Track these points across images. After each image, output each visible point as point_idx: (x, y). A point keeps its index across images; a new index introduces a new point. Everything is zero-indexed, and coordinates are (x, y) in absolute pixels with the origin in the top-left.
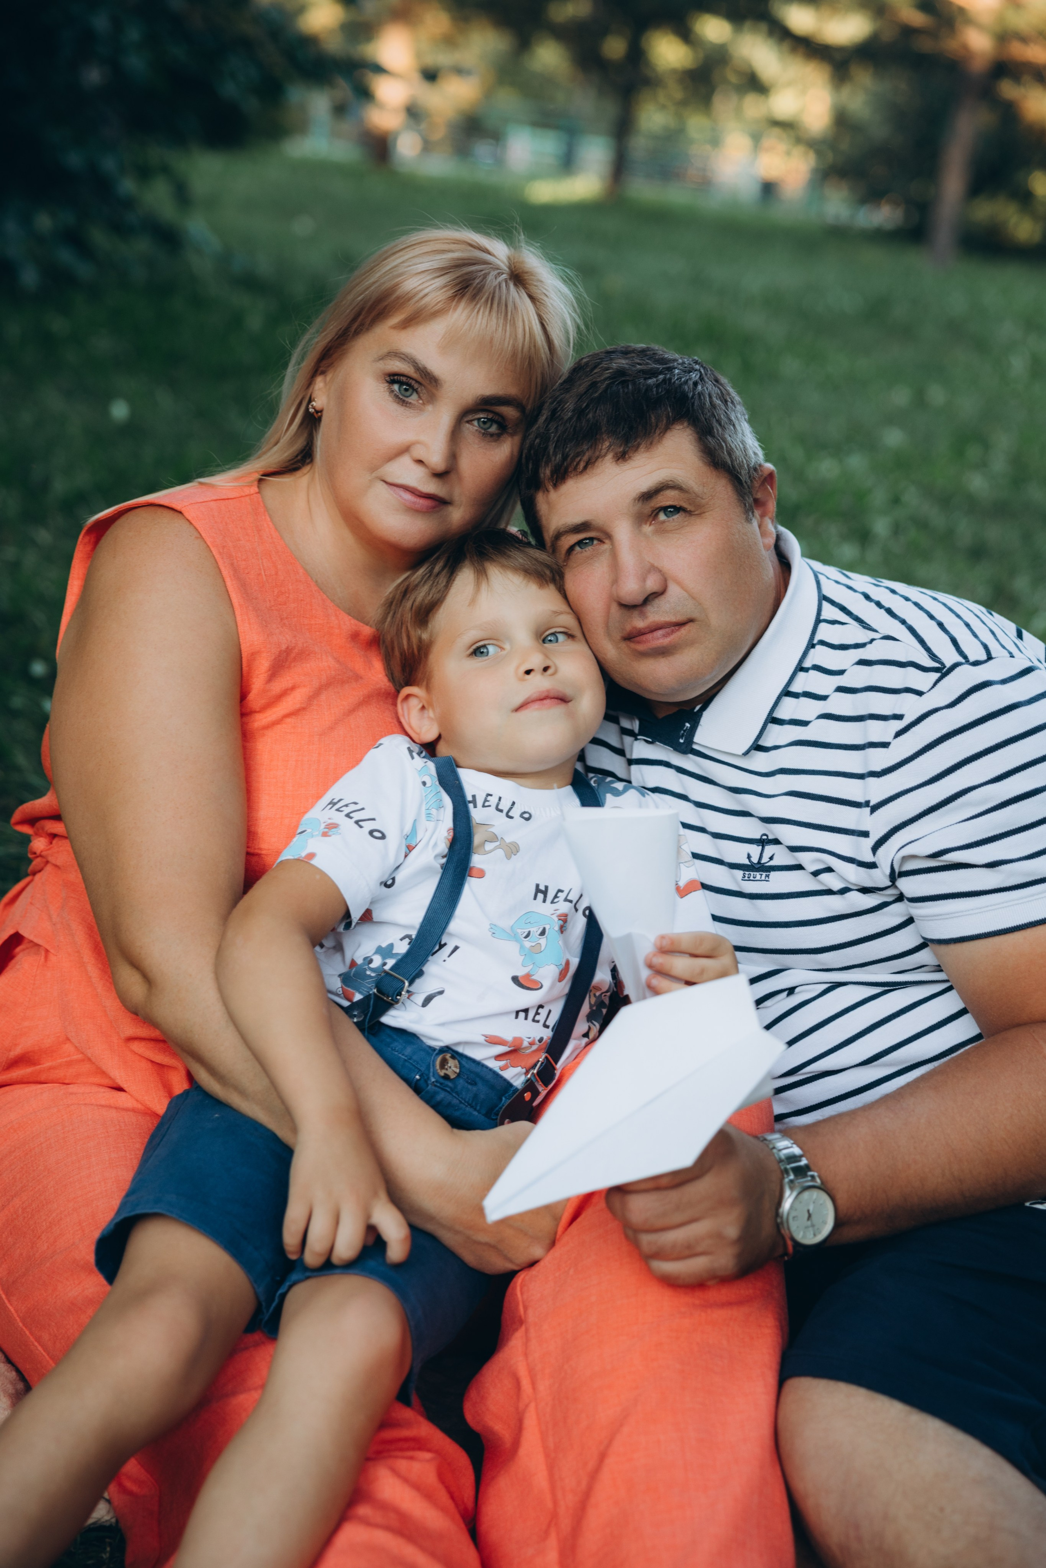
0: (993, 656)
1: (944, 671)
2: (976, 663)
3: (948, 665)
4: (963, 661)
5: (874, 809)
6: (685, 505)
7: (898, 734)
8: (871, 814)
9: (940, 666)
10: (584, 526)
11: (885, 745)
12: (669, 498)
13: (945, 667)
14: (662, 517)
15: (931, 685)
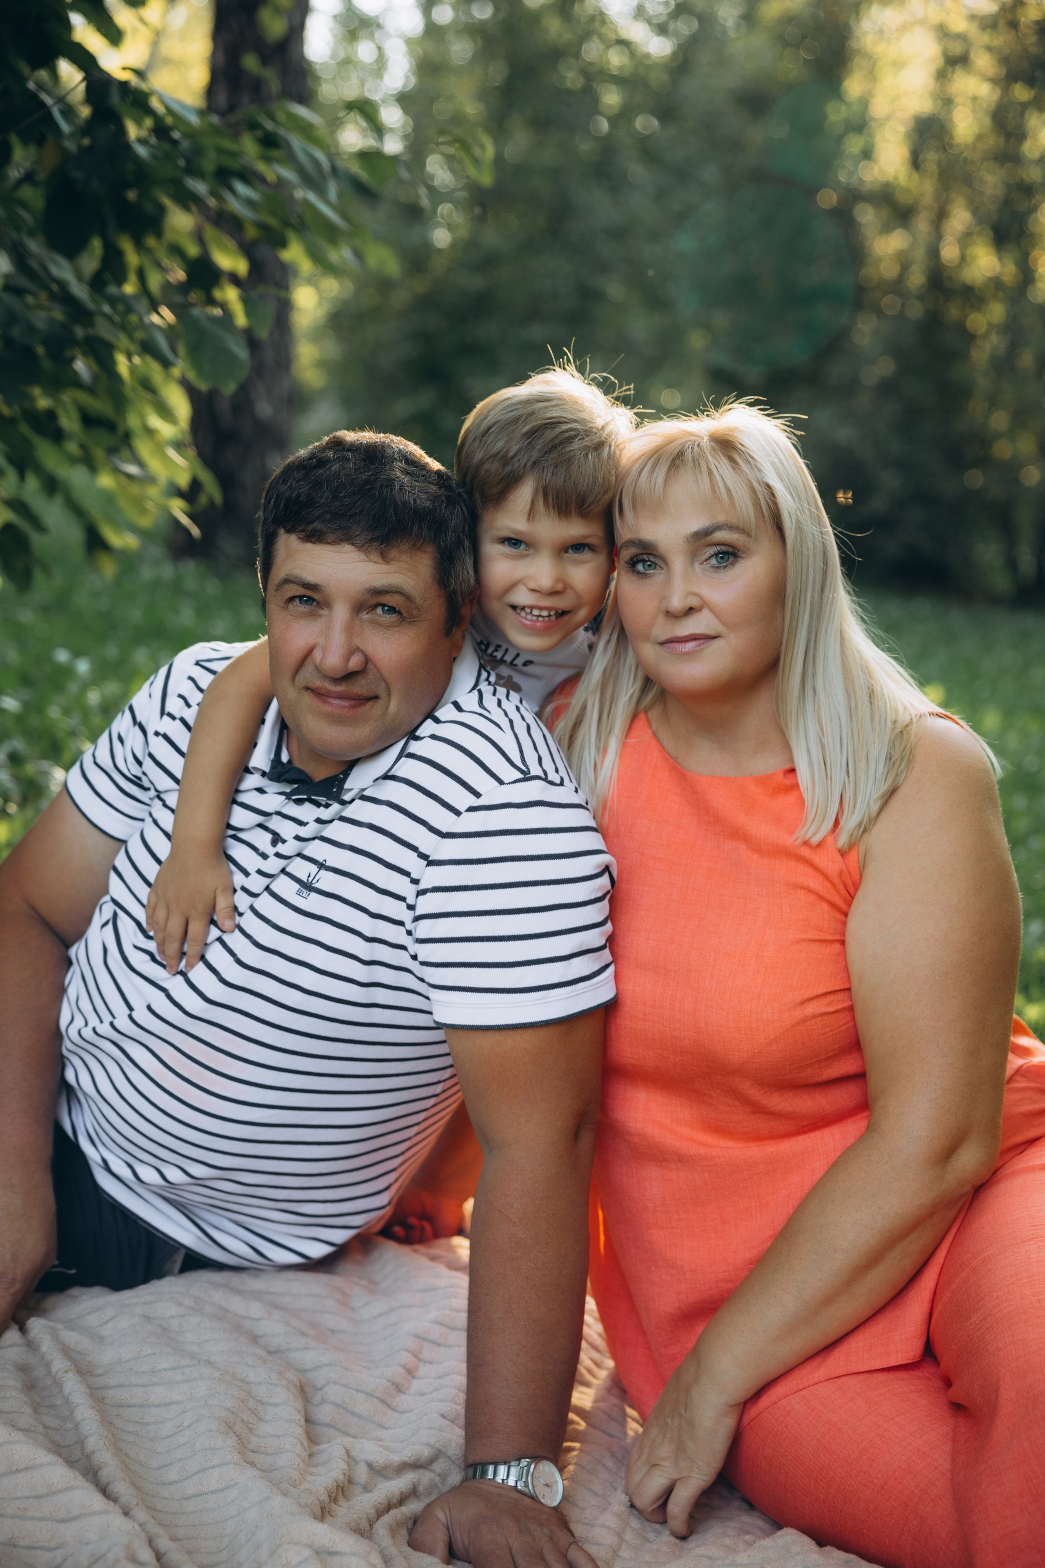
0: (565, 784)
1: (526, 777)
2: (552, 783)
3: (533, 773)
4: (544, 777)
5: (431, 863)
6: (403, 611)
7: (471, 809)
8: (426, 866)
9: (526, 770)
10: (313, 587)
11: (458, 813)
12: (393, 600)
13: (530, 774)
14: (379, 610)
15: (513, 780)
